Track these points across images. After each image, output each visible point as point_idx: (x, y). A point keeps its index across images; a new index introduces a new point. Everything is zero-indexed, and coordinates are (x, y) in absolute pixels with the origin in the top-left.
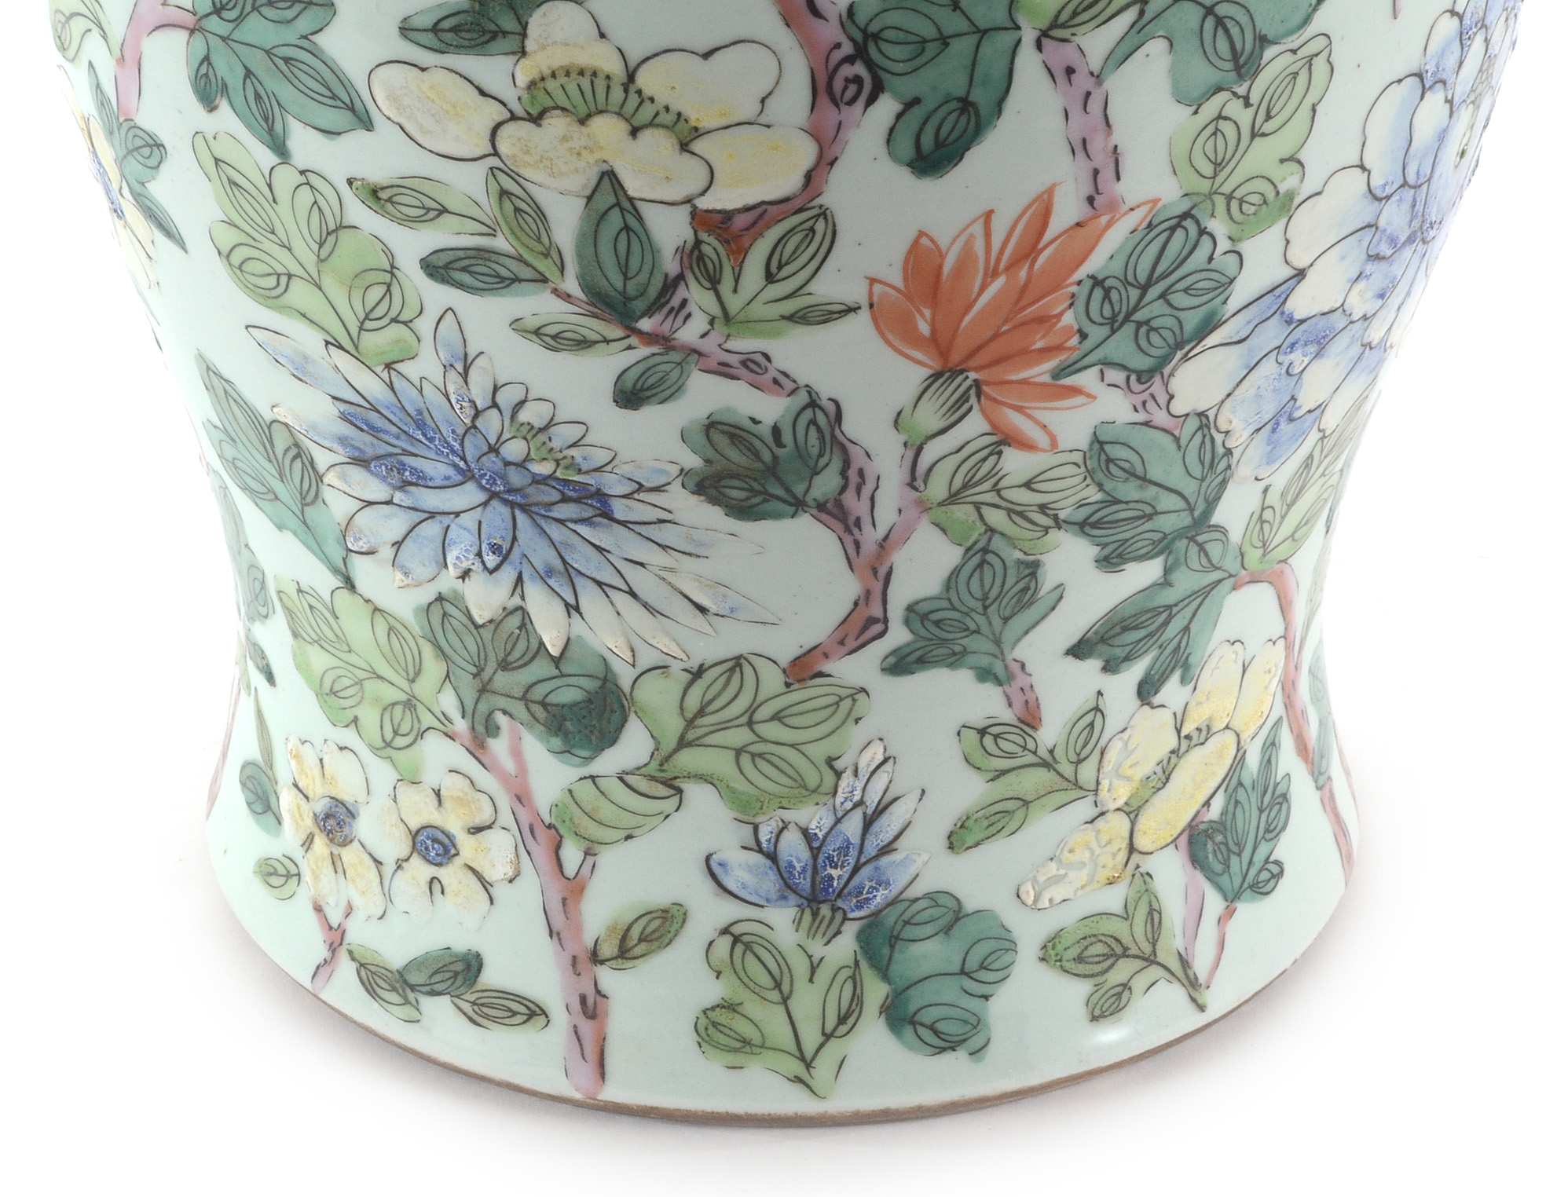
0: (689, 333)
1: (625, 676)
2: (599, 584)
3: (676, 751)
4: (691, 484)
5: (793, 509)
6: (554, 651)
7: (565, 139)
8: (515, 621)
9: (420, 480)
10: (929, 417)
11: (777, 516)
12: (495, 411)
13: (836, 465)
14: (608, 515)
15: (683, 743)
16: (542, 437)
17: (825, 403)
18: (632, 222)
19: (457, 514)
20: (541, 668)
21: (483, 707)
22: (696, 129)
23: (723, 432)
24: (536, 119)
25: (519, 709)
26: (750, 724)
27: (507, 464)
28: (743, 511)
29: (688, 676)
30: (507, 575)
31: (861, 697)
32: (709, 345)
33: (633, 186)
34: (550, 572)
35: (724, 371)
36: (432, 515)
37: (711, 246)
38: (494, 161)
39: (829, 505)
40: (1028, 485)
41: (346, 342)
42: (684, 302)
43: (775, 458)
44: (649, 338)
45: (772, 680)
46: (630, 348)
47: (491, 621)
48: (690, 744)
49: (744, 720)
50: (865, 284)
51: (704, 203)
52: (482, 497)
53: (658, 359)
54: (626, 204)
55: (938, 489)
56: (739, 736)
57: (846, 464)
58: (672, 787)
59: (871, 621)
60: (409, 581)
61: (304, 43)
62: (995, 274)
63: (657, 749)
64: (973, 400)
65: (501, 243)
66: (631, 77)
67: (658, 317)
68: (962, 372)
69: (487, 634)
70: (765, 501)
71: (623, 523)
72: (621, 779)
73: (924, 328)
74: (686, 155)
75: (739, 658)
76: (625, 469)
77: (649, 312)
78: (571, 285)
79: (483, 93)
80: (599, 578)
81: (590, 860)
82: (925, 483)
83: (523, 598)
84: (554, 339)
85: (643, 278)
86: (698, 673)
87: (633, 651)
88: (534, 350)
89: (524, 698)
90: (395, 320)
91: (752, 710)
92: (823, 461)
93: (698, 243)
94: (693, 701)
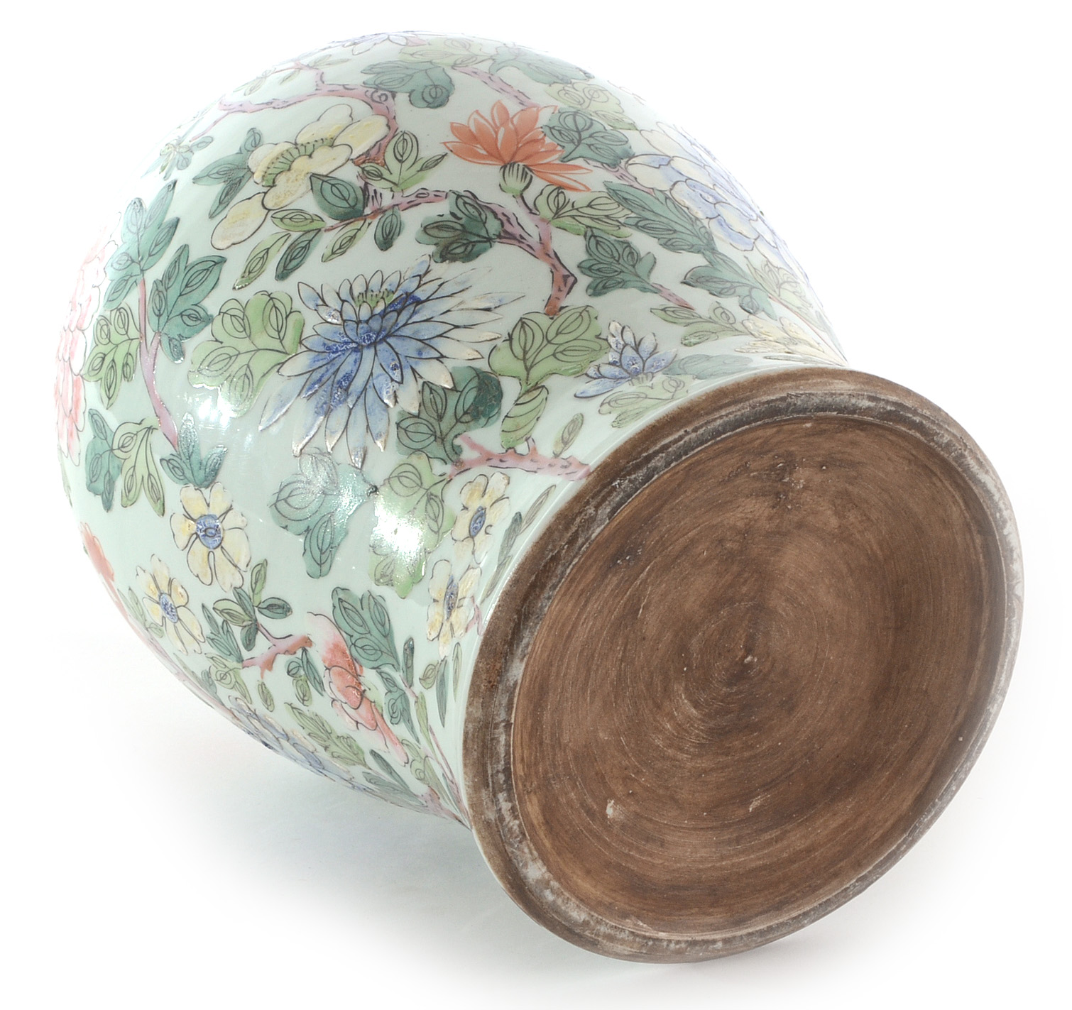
0: (387, 201)
1: (482, 365)
2: (441, 336)
3: (528, 374)
4: (439, 260)
5: (488, 244)
6: (451, 386)
7: (288, 180)
9: (348, 378)
11: (485, 250)
12: (346, 303)
13: (490, 215)
14: (419, 302)
15: (528, 369)
16: (369, 294)
17: (463, 194)
18: (333, 182)
19: (371, 373)
20: (453, 399)
21: (448, 447)
22: (332, 138)
23: (433, 228)
24: (273, 185)
25: (460, 427)
26: (549, 342)
27: (367, 322)
28: (469, 257)
29: (508, 342)
30: (408, 374)
31: (589, 309)
32: (398, 199)
33: (323, 171)
34: (420, 352)
35: (412, 205)
36: (364, 388)
37: (368, 167)
38: (271, 213)
39: (502, 234)
40: (590, 206)
41: (283, 358)
42: (375, 191)
43: (462, 225)
44: (375, 213)
45: (544, 321)
46: (369, 224)
47: (420, 405)
48: (531, 367)
50: (442, 145)
51: (354, 156)
52: (372, 351)
53: (383, 219)
54: (326, 179)
56: (549, 350)
57: (494, 213)
58: (539, 388)
59: (565, 277)
60: (383, 437)
62: (498, 129)
63: (520, 380)
64: (530, 173)
65: (295, 235)
66: (296, 144)
67: (370, 204)
68: (515, 163)
69: (423, 414)
70: (473, 246)
71: (428, 299)
72: (517, 405)
73: (482, 152)
74: (334, 148)
75: (521, 319)
76: (409, 274)
77: (365, 205)
78: (330, 222)
79: (249, 199)
80: (439, 333)
81: (530, 441)
82: (538, 210)
83: (421, 377)
84: (340, 248)
85: (353, 195)
86: (510, 338)
87: (477, 351)
88: (338, 261)
89: (458, 421)
90: (287, 317)
91: (545, 336)
92: (483, 217)
93: (363, 169)
94: (518, 350)
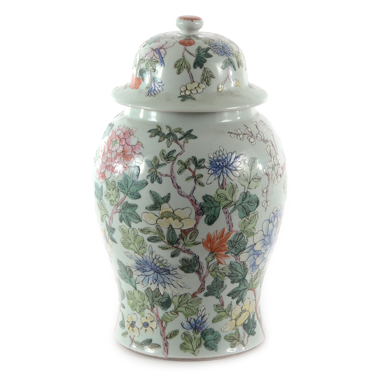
0: (180, 247)
1: (171, 297)
2: (168, 284)
3: (178, 308)
4: (180, 268)
5: (193, 272)
6: (162, 294)
7: (165, 221)
8: (157, 290)
9: (146, 271)
10: (210, 259)
11: (191, 273)
12: (156, 259)
13: (198, 265)
14: (169, 273)
15: (178, 307)
16: (161, 262)
17: (197, 256)
18: (174, 232)
19: (150, 275)
20: (161, 297)
21: (153, 304)
22: (181, 219)
23: (184, 260)
24: (162, 218)
25: (157, 303)
26: (187, 303)
27: (157, 267)
28: (187, 272)
29: (179, 297)
30: (157, 283)
31: (201, 300)
32: (183, 248)
33: (174, 227)
34: (162, 282)
35: (184, 252)
36: (147, 276)
37: (183, 234)
38: (157, 224)
39: (197, 271)
40: (222, 269)
41: (137, 252)
42: (180, 242)
43: (191, 264)
44: (175, 247)
45: (190, 297)
46: (173, 249)
47: (154, 291)
48: (179, 307)
49: (186, 303)
50: (202, 239)
51: (182, 229)
52: (154, 272)
53: (176, 250)
54: (173, 229)
55: (211, 269)
56: (186, 305)
57: (200, 265)
58: (177, 313)
59: (203, 288)
60: (144, 286)
61: (134, 211)
62: (218, 239)
63: (175, 308)
64: (215, 256)
65: (157, 235)
66: (174, 212)
67: (176, 244)
68: (214, 252)
69: (153, 293)
70: (189, 270)
71: (171, 274)
72: (171, 312)
73: (209, 246)
74: (180, 222)
75: (186, 294)
76: (172, 266)
77: (175, 244)
78: (166, 241)
79: (155, 215)
80: (168, 283)
81: (166, 324)
82: (209, 268)
83: (158, 287)
84: (163, 248)
85: (175, 239)
86: (180, 296)
87: (172, 293)
88: (161, 250)
89: (158, 302)
90: (143, 248)
91: (187, 301)
92: (197, 265)
93: (181, 234)
94: (180, 301)
